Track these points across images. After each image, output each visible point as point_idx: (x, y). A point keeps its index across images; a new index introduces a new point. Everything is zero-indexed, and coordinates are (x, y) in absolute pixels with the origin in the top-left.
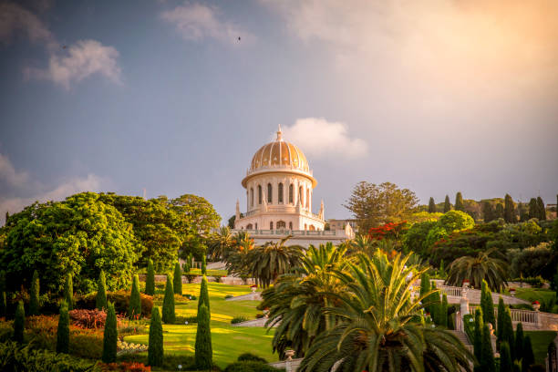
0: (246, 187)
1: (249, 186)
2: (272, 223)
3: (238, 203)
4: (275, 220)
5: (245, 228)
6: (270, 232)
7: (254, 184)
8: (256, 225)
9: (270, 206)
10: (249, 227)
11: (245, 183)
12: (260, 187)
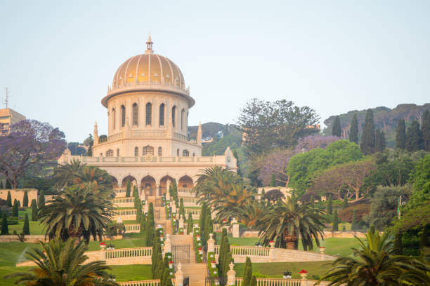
0: (107, 107)
1: (111, 105)
2: (136, 148)
3: (96, 126)
4: (141, 145)
5: (104, 155)
6: (133, 160)
7: (116, 103)
8: (118, 150)
9: (135, 128)
10: (109, 153)
11: (105, 102)
12: (123, 107)
